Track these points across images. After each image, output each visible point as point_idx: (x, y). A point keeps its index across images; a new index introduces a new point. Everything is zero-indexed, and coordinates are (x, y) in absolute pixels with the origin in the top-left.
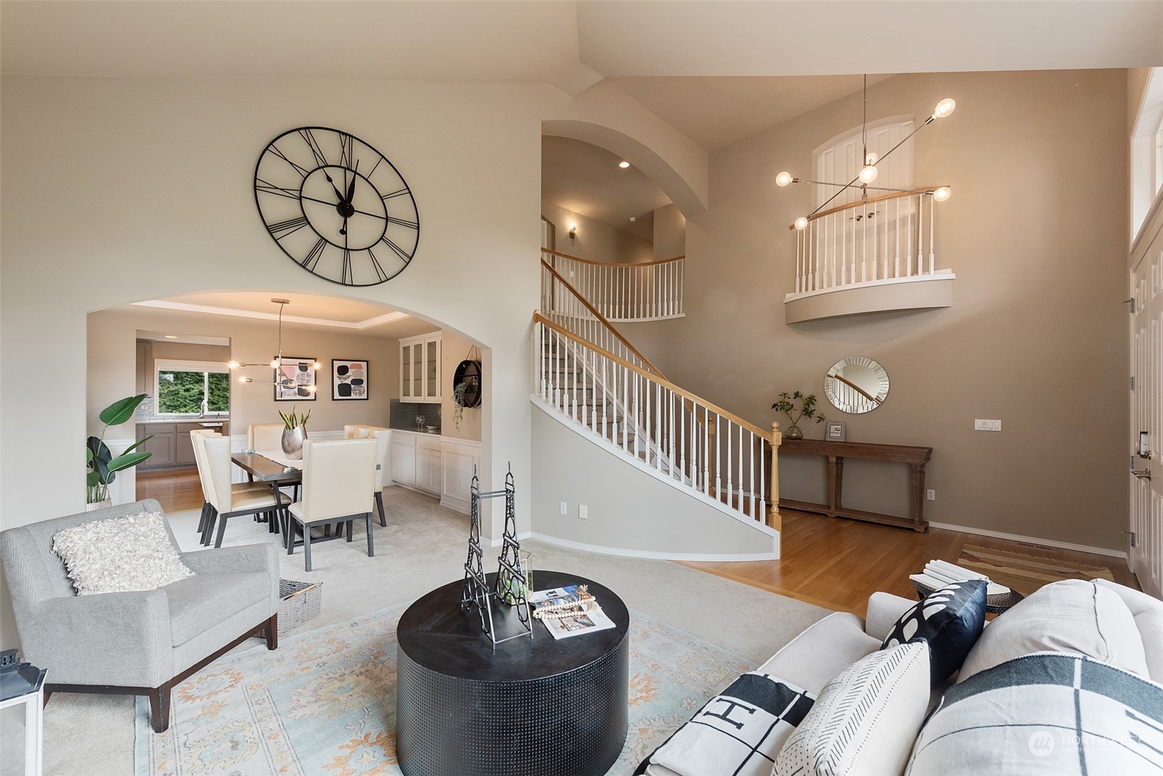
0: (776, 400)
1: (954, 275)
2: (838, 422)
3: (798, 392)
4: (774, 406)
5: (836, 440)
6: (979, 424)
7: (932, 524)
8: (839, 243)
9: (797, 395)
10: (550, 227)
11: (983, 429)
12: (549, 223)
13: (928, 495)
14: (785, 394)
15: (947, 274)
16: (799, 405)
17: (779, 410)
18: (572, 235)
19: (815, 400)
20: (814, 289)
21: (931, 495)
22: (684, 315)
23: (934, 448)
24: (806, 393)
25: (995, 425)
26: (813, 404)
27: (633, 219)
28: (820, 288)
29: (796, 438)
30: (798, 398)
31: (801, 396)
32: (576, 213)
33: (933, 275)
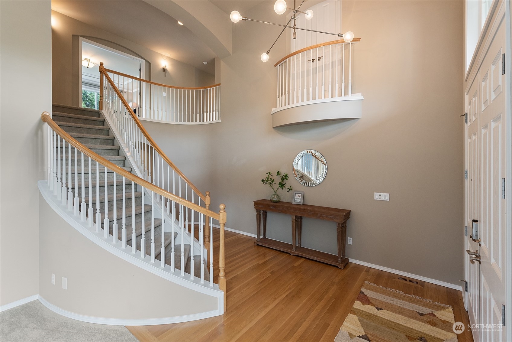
0: (265, 177)
1: (363, 97)
2: (299, 191)
3: (279, 171)
4: (263, 181)
5: (298, 204)
6: (377, 196)
7: (351, 260)
8: (303, 77)
9: (278, 173)
10: (148, 64)
11: (379, 199)
12: (146, 60)
13: (349, 241)
14: (270, 173)
15: (359, 96)
16: (278, 180)
17: (265, 183)
18: (164, 70)
19: (288, 177)
20: (289, 104)
21: (350, 241)
22: (220, 121)
23: (351, 210)
24: (283, 172)
25: (385, 197)
26: (287, 179)
27: (205, 63)
28: (292, 104)
29: (276, 202)
30: (279, 176)
31: (280, 174)
32: (168, 57)
33: (350, 97)
